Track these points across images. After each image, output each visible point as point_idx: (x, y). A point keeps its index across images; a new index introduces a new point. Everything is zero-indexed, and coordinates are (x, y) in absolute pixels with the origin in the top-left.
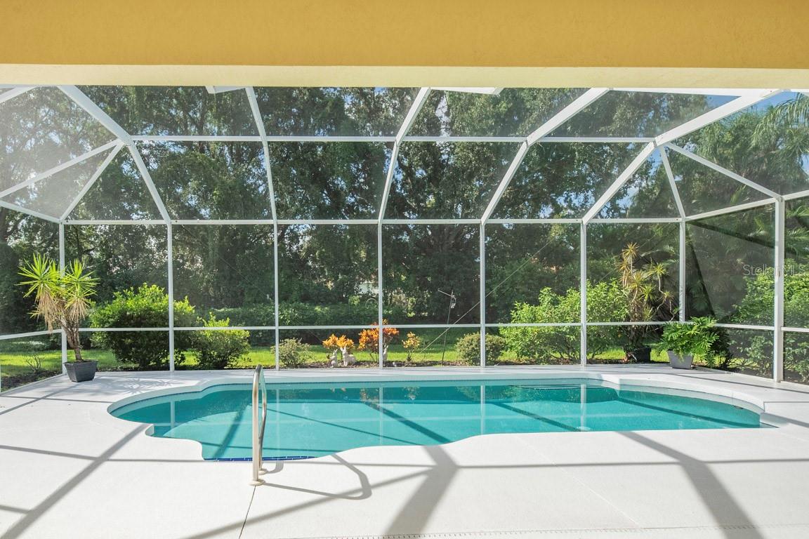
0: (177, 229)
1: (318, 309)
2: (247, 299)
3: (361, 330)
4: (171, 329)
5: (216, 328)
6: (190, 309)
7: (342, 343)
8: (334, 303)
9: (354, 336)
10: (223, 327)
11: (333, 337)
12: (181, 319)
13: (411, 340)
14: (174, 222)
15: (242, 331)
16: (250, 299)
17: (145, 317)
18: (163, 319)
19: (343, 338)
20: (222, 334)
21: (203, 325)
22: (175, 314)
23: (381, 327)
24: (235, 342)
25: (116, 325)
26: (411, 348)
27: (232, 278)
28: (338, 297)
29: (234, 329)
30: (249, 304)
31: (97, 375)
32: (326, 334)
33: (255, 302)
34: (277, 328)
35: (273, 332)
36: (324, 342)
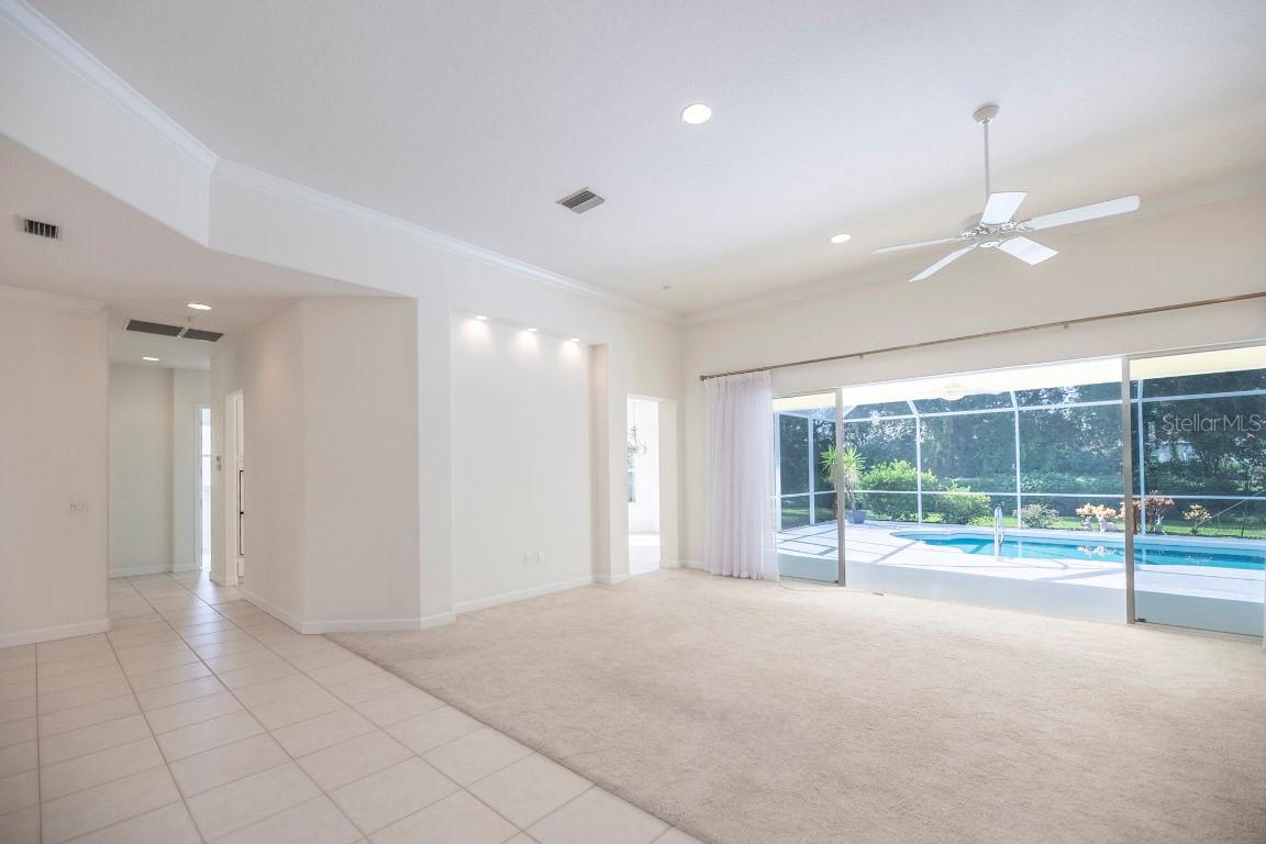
0: (922, 419)
2: (986, 468)
4: (919, 492)
5: (958, 492)
6: (933, 479)
7: (1099, 511)
9: (1114, 505)
10: (965, 492)
11: (1088, 506)
12: (926, 486)
13: (1195, 513)
14: (921, 416)
15: (982, 497)
16: (989, 469)
17: (896, 484)
19: (1102, 506)
21: (945, 490)
22: (922, 482)
23: (1143, 496)
24: (975, 504)
25: (874, 488)
26: (1193, 520)
27: (967, 449)
29: (974, 494)
30: (989, 474)
31: (866, 521)
32: (1081, 503)
33: (996, 472)
34: (1018, 494)
35: (1015, 498)
36: (1079, 511)
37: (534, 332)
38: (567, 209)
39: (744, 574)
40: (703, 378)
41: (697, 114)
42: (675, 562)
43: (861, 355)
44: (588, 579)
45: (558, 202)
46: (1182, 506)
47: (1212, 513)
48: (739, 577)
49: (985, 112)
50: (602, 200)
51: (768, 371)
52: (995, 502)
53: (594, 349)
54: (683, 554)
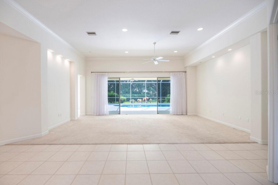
1: (135, 95)
3: (143, 98)
7: (140, 100)
8: (138, 94)
9: (142, 99)
11: (139, 99)
13: (151, 100)
18: (114, 96)
20: (123, 98)
23: (146, 98)
24: (124, 100)
26: (151, 101)
28: (140, 93)
29: (124, 98)
32: (138, 99)
33: (127, 94)
34: (131, 97)
35: (130, 98)
36: (137, 100)
37: (61, 57)
38: (87, 34)
39: (102, 114)
40: (92, 72)
41: (125, 30)
42: (84, 114)
43: (124, 72)
44: (69, 119)
45: (86, 32)
46: (149, 99)
47: (152, 100)
48: (101, 115)
49: (155, 43)
50: (96, 35)
51: (107, 73)
52: (127, 99)
53: (71, 62)
54: (86, 112)
